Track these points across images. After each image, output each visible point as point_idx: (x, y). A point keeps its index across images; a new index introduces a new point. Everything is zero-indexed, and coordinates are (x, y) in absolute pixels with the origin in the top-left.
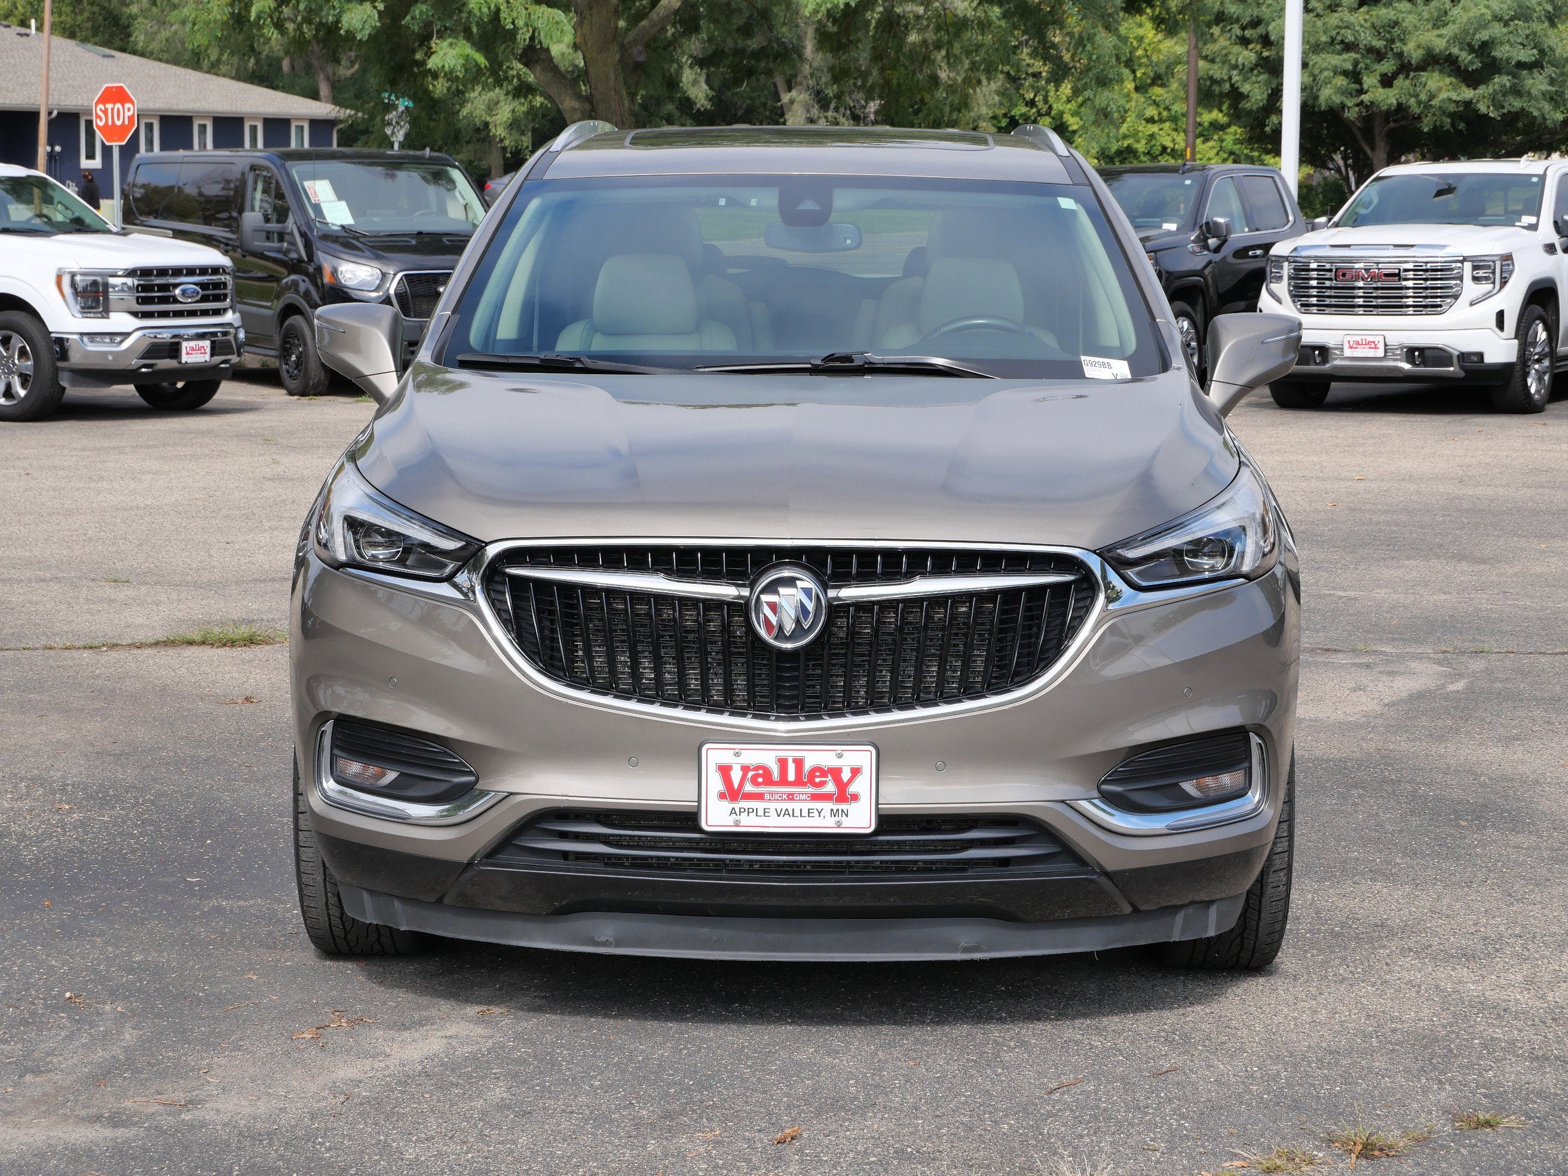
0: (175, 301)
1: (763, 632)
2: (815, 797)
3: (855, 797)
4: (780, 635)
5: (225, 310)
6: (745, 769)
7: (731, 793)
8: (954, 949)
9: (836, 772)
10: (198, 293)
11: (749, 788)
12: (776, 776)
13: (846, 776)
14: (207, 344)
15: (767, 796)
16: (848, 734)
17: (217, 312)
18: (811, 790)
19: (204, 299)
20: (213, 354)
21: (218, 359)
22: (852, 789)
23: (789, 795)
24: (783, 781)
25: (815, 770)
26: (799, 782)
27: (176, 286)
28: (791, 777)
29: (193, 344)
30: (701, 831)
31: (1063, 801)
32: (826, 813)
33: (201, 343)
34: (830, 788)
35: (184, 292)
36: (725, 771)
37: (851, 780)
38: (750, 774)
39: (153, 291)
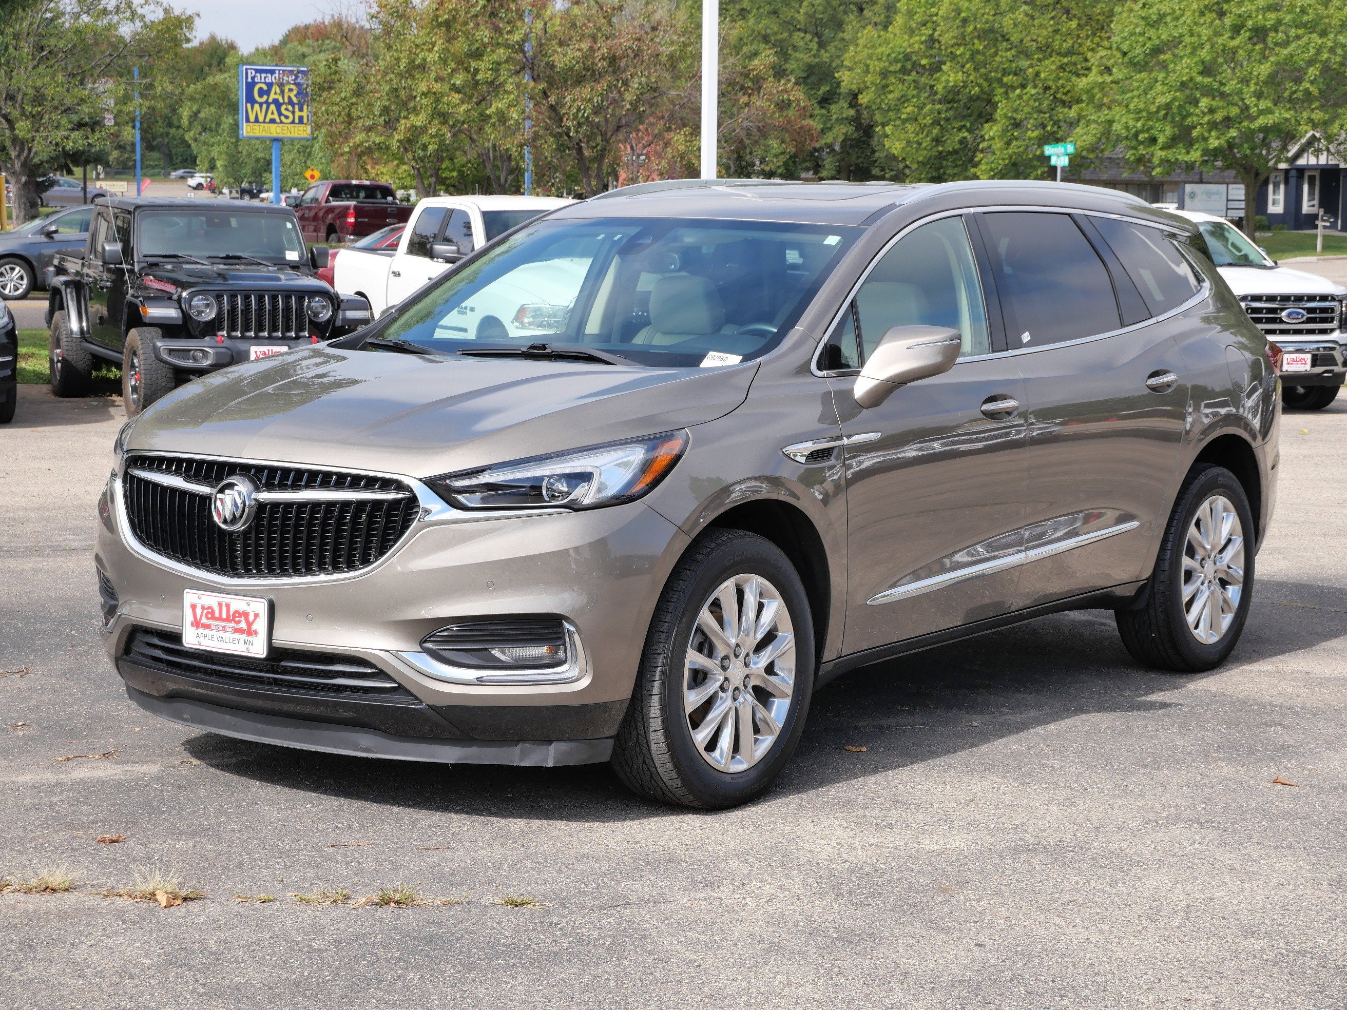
0: (1282, 322)
1: (216, 518)
2: (237, 631)
3: (256, 633)
4: (225, 522)
5: (1332, 330)
6: (203, 608)
7: (196, 624)
8: (356, 748)
9: (246, 615)
10: (1303, 316)
11: (204, 620)
12: (217, 614)
13: (251, 618)
14: (1308, 357)
15: (213, 627)
16: (257, 590)
17: (1323, 332)
18: (233, 625)
19: (1309, 321)
20: (1314, 365)
21: (1319, 370)
22: (254, 627)
23: (224, 627)
24: (220, 619)
25: (236, 612)
26: (227, 620)
27: (1282, 310)
28: (224, 616)
29: (1294, 356)
30: (183, 646)
31: (388, 651)
32: (242, 641)
33: (1302, 356)
34: (243, 625)
35: (1289, 315)
36: (194, 607)
37: (254, 621)
38: (205, 611)
39: (1261, 313)
